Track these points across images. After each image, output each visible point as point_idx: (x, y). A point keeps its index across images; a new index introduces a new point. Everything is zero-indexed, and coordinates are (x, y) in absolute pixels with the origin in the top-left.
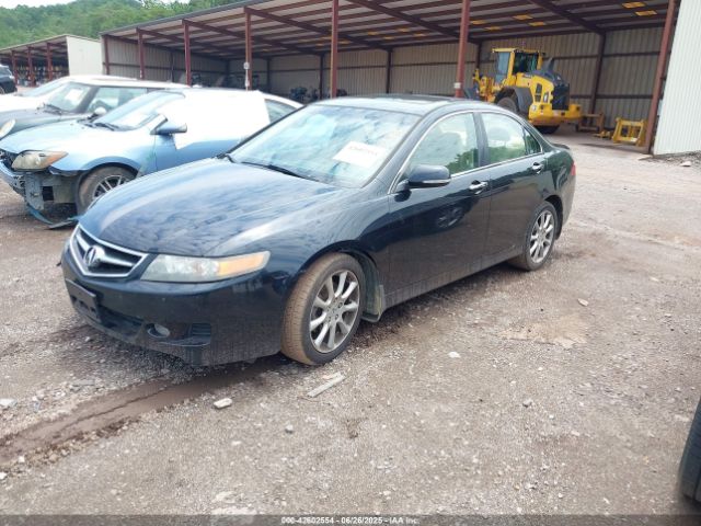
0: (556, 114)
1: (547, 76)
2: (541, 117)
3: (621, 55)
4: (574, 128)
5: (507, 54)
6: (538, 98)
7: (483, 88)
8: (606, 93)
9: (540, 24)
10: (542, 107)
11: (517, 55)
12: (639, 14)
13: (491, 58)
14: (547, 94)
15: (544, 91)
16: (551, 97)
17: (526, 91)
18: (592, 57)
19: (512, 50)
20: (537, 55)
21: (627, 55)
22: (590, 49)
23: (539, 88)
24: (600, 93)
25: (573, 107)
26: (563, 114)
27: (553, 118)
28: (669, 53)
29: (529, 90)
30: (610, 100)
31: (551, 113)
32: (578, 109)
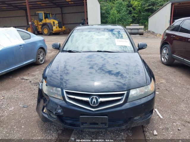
0: (60, 29)
1: (55, 19)
2: (57, 30)
3: (67, 13)
4: (62, 33)
5: (42, 14)
6: (54, 25)
7: (36, 24)
8: (65, 23)
9: (44, 5)
10: (56, 28)
11: (44, 13)
12: (70, 3)
13: (36, 14)
14: (56, 24)
15: (55, 23)
16: (58, 25)
17: (50, 23)
18: (59, 14)
19: (43, 12)
20: (49, 14)
21: (68, 13)
22: (59, 12)
23: (54, 23)
24: (64, 23)
25: (63, 27)
26: (62, 29)
27: (59, 30)
28: (87, 12)
29: (51, 23)
30: (67, 25)
31: (58, 29)
32: (65, 27)
